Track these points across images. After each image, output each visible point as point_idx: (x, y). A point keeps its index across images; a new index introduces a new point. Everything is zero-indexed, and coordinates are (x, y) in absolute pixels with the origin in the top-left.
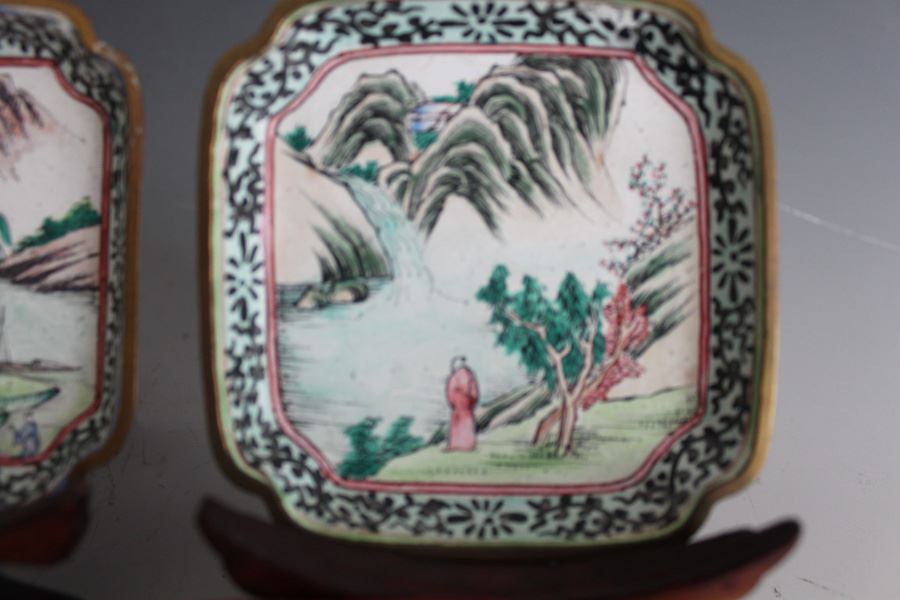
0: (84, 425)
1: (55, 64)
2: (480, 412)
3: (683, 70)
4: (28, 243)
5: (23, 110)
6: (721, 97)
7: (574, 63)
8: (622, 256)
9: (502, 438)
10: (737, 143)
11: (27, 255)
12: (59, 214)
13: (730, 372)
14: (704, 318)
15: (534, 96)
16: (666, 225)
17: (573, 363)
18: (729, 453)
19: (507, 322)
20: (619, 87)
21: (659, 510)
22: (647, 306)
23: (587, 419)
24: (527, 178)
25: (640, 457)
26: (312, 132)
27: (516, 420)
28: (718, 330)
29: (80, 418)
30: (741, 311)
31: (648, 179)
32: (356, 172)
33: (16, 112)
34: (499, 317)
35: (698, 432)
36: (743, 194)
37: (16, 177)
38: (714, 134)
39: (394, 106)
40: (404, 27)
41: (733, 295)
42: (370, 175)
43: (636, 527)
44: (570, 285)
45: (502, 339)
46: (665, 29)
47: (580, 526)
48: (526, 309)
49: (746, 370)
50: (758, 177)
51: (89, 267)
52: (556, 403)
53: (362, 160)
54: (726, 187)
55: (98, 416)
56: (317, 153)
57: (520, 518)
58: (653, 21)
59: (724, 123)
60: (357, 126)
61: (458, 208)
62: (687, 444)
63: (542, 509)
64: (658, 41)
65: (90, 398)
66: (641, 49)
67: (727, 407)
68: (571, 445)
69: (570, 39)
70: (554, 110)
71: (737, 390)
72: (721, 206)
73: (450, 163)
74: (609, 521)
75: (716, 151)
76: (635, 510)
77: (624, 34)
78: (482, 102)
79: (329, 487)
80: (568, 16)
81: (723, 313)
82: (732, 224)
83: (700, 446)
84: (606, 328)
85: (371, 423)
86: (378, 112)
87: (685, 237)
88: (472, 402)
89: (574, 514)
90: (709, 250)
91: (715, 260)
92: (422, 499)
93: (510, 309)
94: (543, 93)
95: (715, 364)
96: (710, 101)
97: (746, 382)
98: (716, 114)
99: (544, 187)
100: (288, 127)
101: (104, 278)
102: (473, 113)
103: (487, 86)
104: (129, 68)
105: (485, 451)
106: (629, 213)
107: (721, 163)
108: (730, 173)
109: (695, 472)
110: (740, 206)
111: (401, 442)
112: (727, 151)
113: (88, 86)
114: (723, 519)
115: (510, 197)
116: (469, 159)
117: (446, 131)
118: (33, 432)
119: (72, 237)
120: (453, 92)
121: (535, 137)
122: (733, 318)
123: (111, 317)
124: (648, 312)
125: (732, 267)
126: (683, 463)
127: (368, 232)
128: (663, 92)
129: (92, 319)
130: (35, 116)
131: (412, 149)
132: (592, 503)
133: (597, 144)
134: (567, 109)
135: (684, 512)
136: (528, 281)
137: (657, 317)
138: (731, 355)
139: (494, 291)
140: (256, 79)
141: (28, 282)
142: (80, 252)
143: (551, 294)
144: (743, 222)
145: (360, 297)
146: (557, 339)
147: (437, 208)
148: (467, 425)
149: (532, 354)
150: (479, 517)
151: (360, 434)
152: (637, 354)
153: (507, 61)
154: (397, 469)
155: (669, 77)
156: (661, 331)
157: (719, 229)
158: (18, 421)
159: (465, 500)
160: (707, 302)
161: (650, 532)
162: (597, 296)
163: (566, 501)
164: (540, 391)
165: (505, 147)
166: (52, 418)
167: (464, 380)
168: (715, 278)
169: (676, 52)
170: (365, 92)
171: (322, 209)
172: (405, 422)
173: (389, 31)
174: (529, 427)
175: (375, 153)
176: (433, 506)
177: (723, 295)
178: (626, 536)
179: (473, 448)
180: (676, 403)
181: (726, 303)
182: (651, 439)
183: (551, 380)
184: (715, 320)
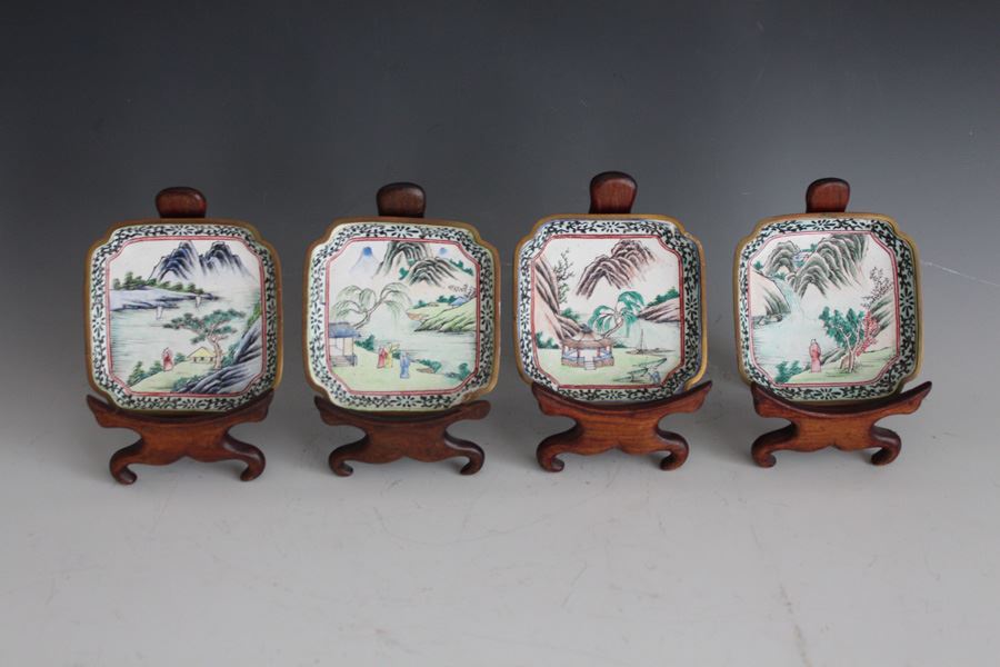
0: (678, 371)
1: (659, 237)
2: (821, 358)
3: (888, 237)
4: (651, 305)
5: (647, 254)
6: (901, 247)
7: (850, 237)
8: (868, 302)
9: (830, 367)
10: (906, 262)
11: (651, 309)
12: (663, 294)
13: (907, 341)
14: (898, 323)
15: (837, 248)
16: (883, 291)
17: (853, 340)
18: (909, 368)
19: (829, 326)
20: (866, 243)
21: (886, 389)
22: (878, 319)
23: (858, 359)
24: (835, 276)
25: (878, 372)
26: (762, 264)
27: (834, 361)
28: (902, 326)
29: (675, 369)
30: (911, 319)
31: (876, 274)
32: (777, 276)
33: (643, 255)
34: (826, 325)
35: (898, 362)
36: (910, 279)
37: (645, 280)
38: (899, 259)
39: (790, 253)
40: (794, 226)
41: (908, 314)
42: (782, 277)
43: (878, 394)
44: (851, 312)
45: (828, 332)
46: (882, 225)
47: (859, 395)
48: (836, 322)
49: (913, 339)
50: (914, 273)
51: (676, 313)
52: (847, 354)
53: (779, 272)
54: (904, 277)
55: (684, 367)
56: (764, 270)
57: (839, 394)
58: (878, 223)
59: (902, 255)
60: (778, 261)
61: (812, 287)
62: (894, 366)
63: (845, 391)
64: (880, 228)
65: (679, 361)
66: (873, 230)
67: (907, 353)
68: (853, 369)
69: (849, 228)
70: (844, 252)
71: (910, 346)
72: (902, 283)
73: (809, 272)
74: (869, 393)
75: (900, 264)
76: (877, 389)
77: (868, 226)
78: (819, 251)
79: (772, 386)
80: (850, 222)
81: (904, 320)
82: (906, 290)
83: (899, 367)
84: (864, 328)
85: (785, 364)
86: (785, 256)
87: (890, 295)
88: (819, 355)
89: (856, 392)
90: (898, 299)
91: (901, 302)
92: (804, 389)
93: (830, 322)
94: (840, 247)
95: (902, 338)
96: (898, 248)
97: (913, 343)
98: (900, 253)
99: (840, 279)
100: (754, 262)
101: (682, 317)
102: (816, 255)
103: (820, 245)
104: (698, 242)
105: (824, 371)
106: (870, 287)
107: (902, 269)
108: (905, 272)
109: (897, 375)
110: (909, 283)
111: (795, 370)
112: (904, 265)
113: (674, 246)
114: (907, 387)
115: (830, 283)
116: (815, 270)
117: (807, 262)
118: (658, 376)
119: (668, 302)
120: (809, 248)
121: (837, 262)
122: (908, 322)
123: (687, 331)
124: (878, 321)
125: (907, 304)
126: (893, 373)
127: (782, 297)
128: (881, 245)
129: (679, 332)
130: (651, 257)
131: (796, 267)
132: (862, 388)
133: (859, 263)
134: (848, 252)
135: (895, 388)
136: (836, 312)
137: (881, 323)
138: (907, 334)
139: (824, 316)
140: (748, 248)
141: (652, 319)
142: (672, 308)
143: (844, 316)
144: (910, 289)
145: (779, 320)
146: (847, 332)
147: (805, 288)
148: (817, 362)
149: (838, 338)
150: (824, 394)
151: (781, 368)
152: (875, 336)
153: (827, 236)
154: (794, 380)
155: (883, 240)
156: (883, 328)
157: (902, 291)
158: (651, 371)
159: (819, 389)
160: (899, 317)
161: (883, 395)
162: (860, 316)
163: (853, 388)
164: (842, 350)
165: (827, 266)
166: (665, 369)
167: (815, 347)
168: (901, 308)
169: (886, 232)
170: (780, 249)
171: (767, 290)
172: (796, 363)
173: (789, 229)
174: (839, 363)
175: (784, 270)
176: (808, 391)
177: (904, 314)
178: (876, 396)
179: (820, 371)
180: (890, 352)
181: (905, 317)
182: (881, 366)
183: (845, 346)
184: (902, 323)
